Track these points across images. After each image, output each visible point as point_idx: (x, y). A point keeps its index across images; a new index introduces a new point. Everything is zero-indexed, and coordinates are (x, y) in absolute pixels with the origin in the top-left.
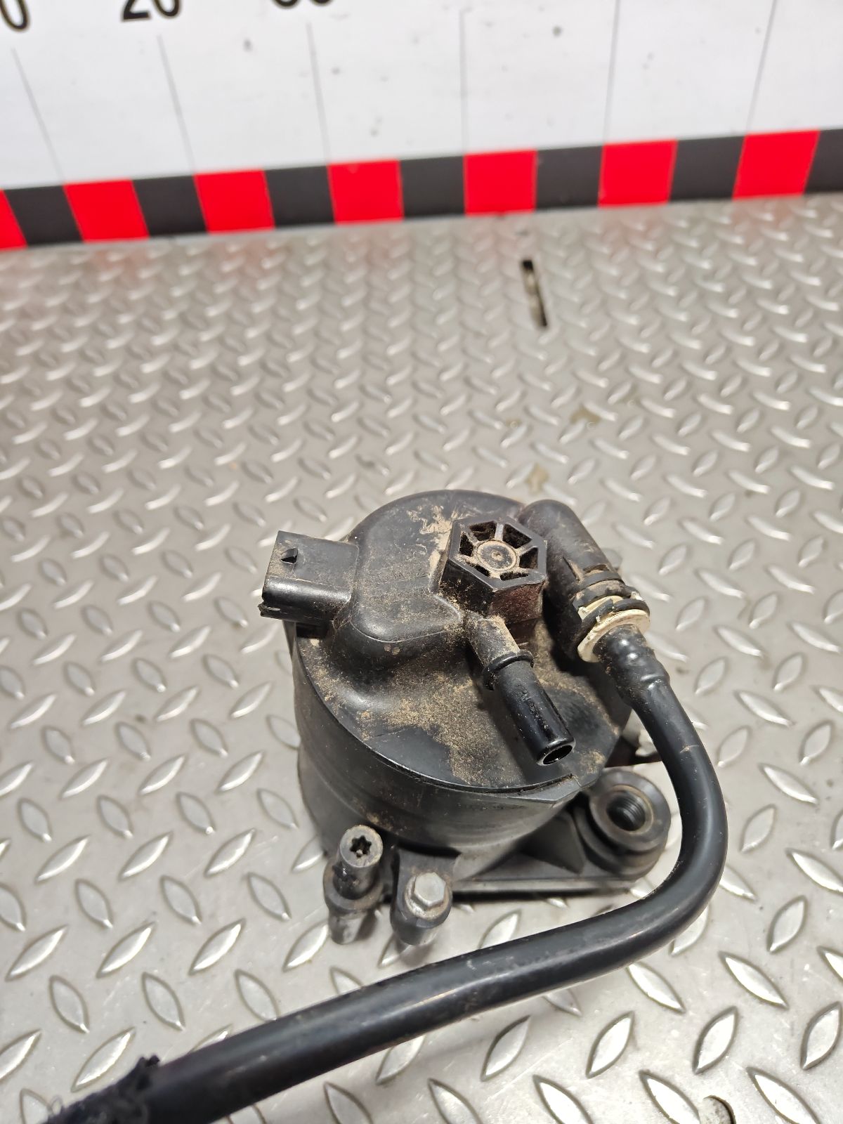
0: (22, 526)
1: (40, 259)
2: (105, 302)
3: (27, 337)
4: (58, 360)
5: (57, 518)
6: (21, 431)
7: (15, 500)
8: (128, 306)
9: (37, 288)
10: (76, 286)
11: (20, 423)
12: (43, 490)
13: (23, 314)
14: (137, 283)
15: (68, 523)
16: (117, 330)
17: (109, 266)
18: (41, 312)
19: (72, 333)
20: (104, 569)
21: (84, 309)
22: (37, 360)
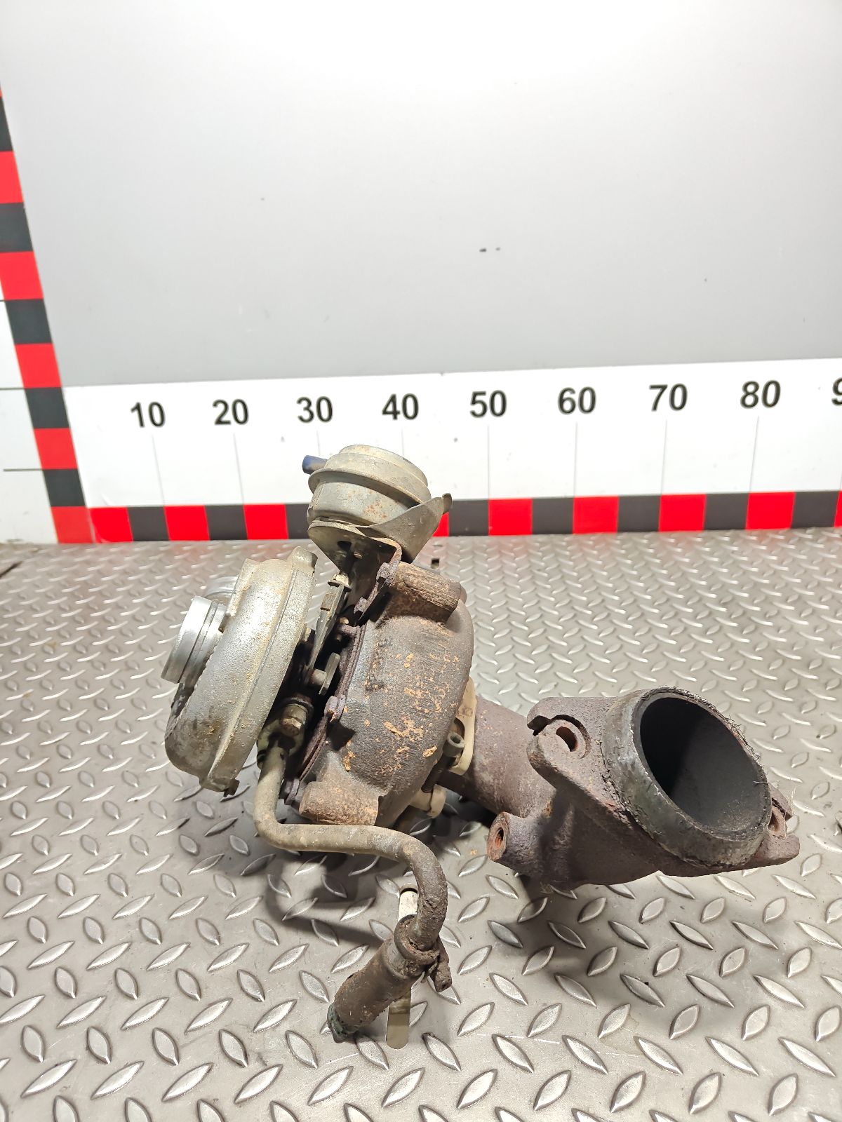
0: (104, 665)
1: (139, 548)
2: (176, 569)
3: (124, 583)
4: (140, 594)
5: (126, 662)
6: (112, 625)
7: (102, 653)
8: (189, 571)
9: (135, 561)
10: (160, 560)
11: (113, 621)
12: (119, 650)
13: (125, 572)
14: (197, 561)
15: (131, 664)
16: (179, 582)
17: (182, 552)
18: (136, 572)
19: (152, 582)
20: (147, 683)
21: (162, 572)
22: (130, 594)
